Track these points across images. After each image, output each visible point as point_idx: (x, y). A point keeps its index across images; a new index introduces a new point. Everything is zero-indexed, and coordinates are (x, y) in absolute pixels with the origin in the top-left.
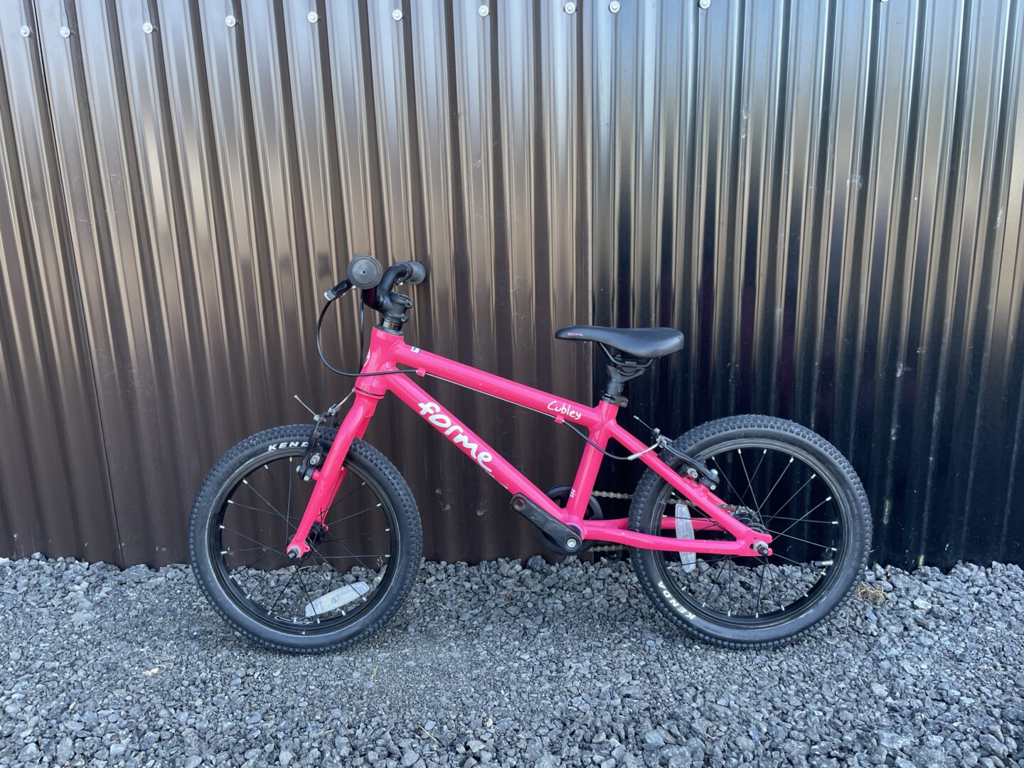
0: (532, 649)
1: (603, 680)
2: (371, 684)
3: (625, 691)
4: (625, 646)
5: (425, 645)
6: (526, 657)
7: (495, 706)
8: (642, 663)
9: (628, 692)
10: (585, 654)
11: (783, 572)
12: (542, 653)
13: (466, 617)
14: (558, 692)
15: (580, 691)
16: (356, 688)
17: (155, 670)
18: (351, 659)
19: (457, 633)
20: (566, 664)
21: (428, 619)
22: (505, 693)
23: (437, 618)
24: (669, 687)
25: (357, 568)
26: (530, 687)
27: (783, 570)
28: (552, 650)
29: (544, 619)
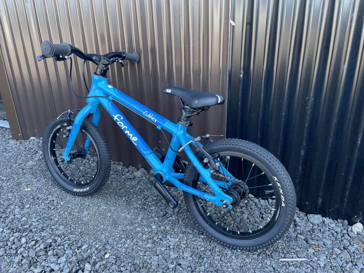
0: (160, 224)
1: (176, 252)
2: (85, 219)
3: (180, 262)
4: (202, 237)
5: (122, 208)
6: (154, 227)
7: (119, 247)
8: (203, 249)
9: (182, 263)
10: (180, 234)
11: (324, 222)
12: (162, 228)
13: (150, 199)
14: (151, 250)
15: (160, 254)
16: (79, 219)
17: (29, 189)
18: (91, 205)
19: (139, 206)
20: (167, 237)
21: (135, 196)
22: (129, 242)
23: (139, 197)
24: (205, 267)
25: (132, 167)
26: (142, 243)
27: (324, 220)
28: (168, 228)
29: (179, 211)
